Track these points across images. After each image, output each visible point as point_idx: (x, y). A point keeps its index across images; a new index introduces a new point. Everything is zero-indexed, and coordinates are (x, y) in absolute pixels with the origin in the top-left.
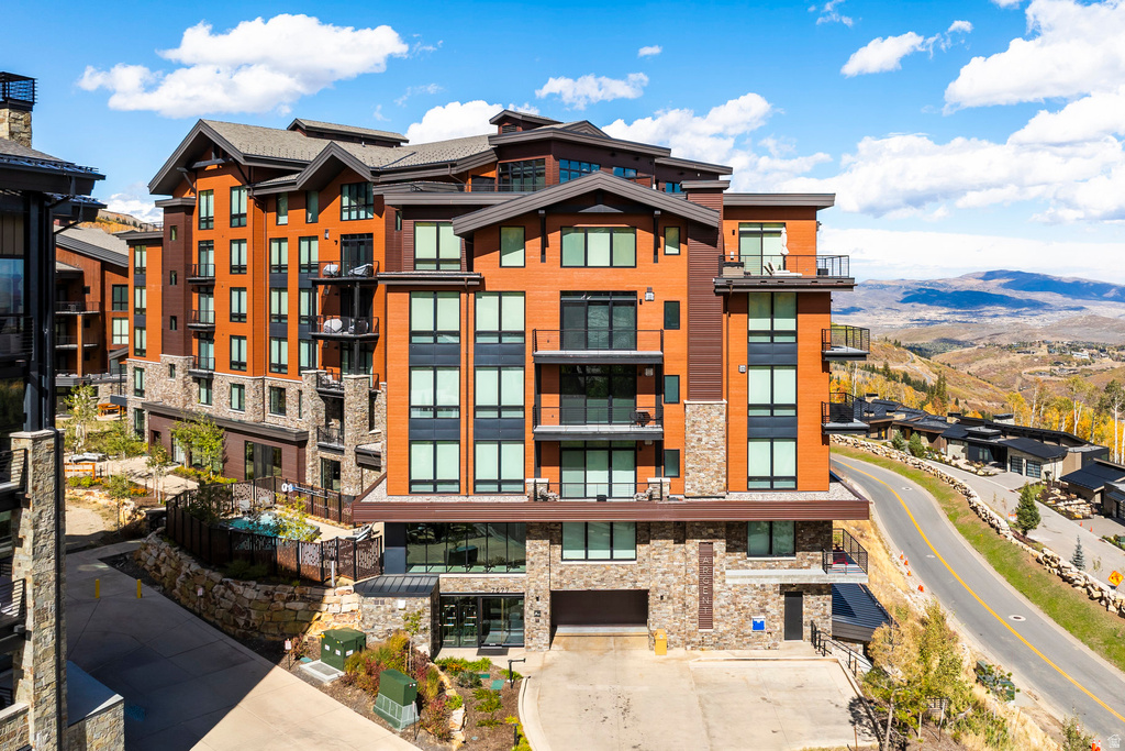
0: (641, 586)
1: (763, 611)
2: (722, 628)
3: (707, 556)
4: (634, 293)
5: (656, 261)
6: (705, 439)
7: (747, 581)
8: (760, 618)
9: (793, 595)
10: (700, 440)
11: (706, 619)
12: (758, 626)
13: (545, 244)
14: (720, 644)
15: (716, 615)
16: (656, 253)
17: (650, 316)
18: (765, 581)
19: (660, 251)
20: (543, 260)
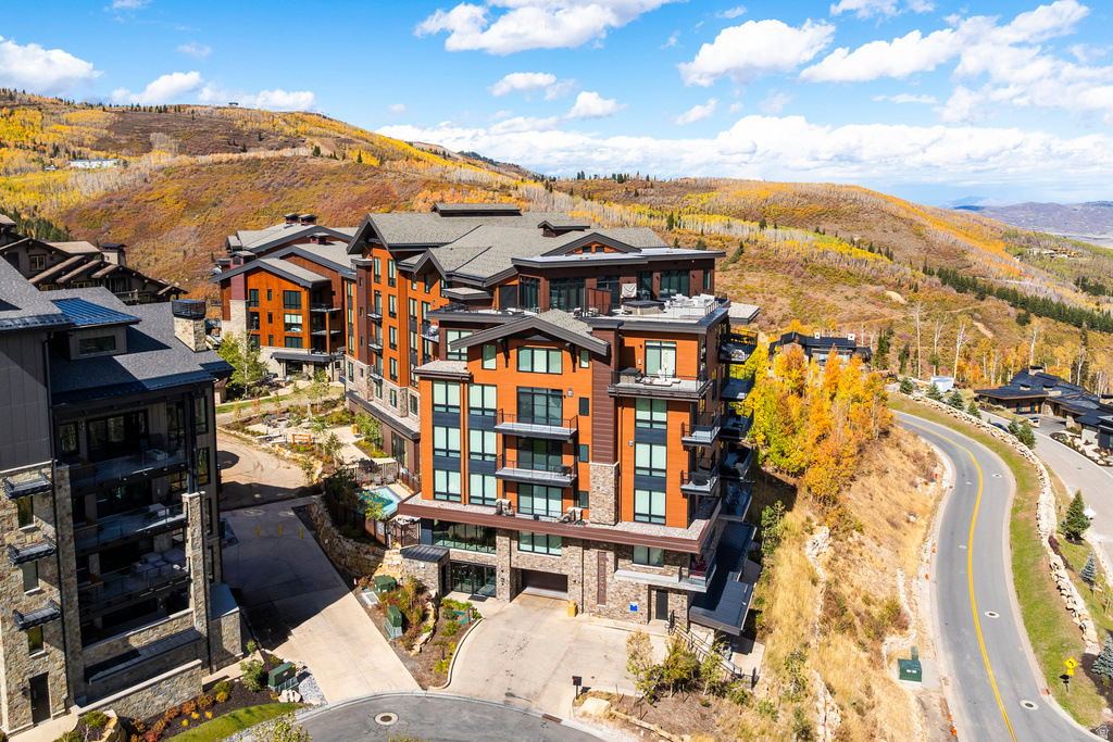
0: (564, 572)
1: (637, 599)
2: (612, 606)
3: (601, 561)
4: (561, 391)
5: (574, 371)
6: (602, 488)
7: (628, 580)
8: (635, 604)
9: (663, 592)
10: (598, 488)
11: (601, 598)
12: (634, 608)
13: (507, 357)
14: (610, 615)
15: (608, 597)
16: (574, 366)
17: (571, 407)
18: (639, 581)
19: (577, 365)
20: (507, 366)
